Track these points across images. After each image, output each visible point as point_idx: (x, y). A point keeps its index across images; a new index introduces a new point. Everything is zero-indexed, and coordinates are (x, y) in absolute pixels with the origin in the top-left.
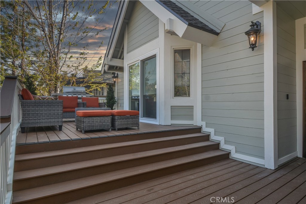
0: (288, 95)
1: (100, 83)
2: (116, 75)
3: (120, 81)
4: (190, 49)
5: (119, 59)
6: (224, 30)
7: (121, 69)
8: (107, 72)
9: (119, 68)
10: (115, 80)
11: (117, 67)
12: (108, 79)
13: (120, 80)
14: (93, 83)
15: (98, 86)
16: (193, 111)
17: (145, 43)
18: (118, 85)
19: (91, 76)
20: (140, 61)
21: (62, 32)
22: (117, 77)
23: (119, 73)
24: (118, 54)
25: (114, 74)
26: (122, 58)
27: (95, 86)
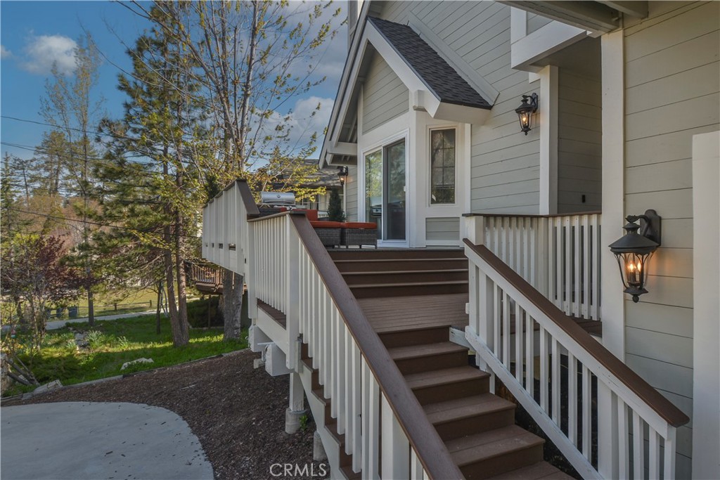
0: (584, 197)
1: (314, 187)
2: (345, 169)
3: (352, 180)
4: (455, 129)
5: (350, 142)
6: (498, 102)
7: (353, 160)
8: (330, 166)
9: (350, 159)
10: (342, 179)
11: (346, 157)
12: (331, 178)
13: (350, 179)
14: (302, 186)
15: (310, 192)
16: (458, 226)
17: (391, 119)
18: (348, 188)
19: (298, 173)
20: (382, 148)
21: (249, 93)
22: (346, 174)
23: (350, 167)
24: (349, 134)
25: (341, 168)
26: (354, 140)
27: (304, 192)
